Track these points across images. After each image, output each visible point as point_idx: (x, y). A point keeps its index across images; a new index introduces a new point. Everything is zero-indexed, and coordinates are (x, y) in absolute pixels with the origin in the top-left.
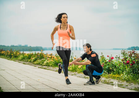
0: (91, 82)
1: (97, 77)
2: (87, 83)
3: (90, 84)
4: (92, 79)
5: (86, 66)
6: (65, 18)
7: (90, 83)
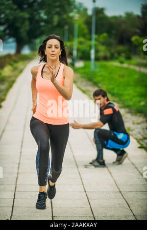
0: (98, 162)
1: (119, 152)
2: (91, 163)
3: (96, 166)
4: (100, 157)
5: (95, 131)
6: (53, 47)
7: (96, 164)
